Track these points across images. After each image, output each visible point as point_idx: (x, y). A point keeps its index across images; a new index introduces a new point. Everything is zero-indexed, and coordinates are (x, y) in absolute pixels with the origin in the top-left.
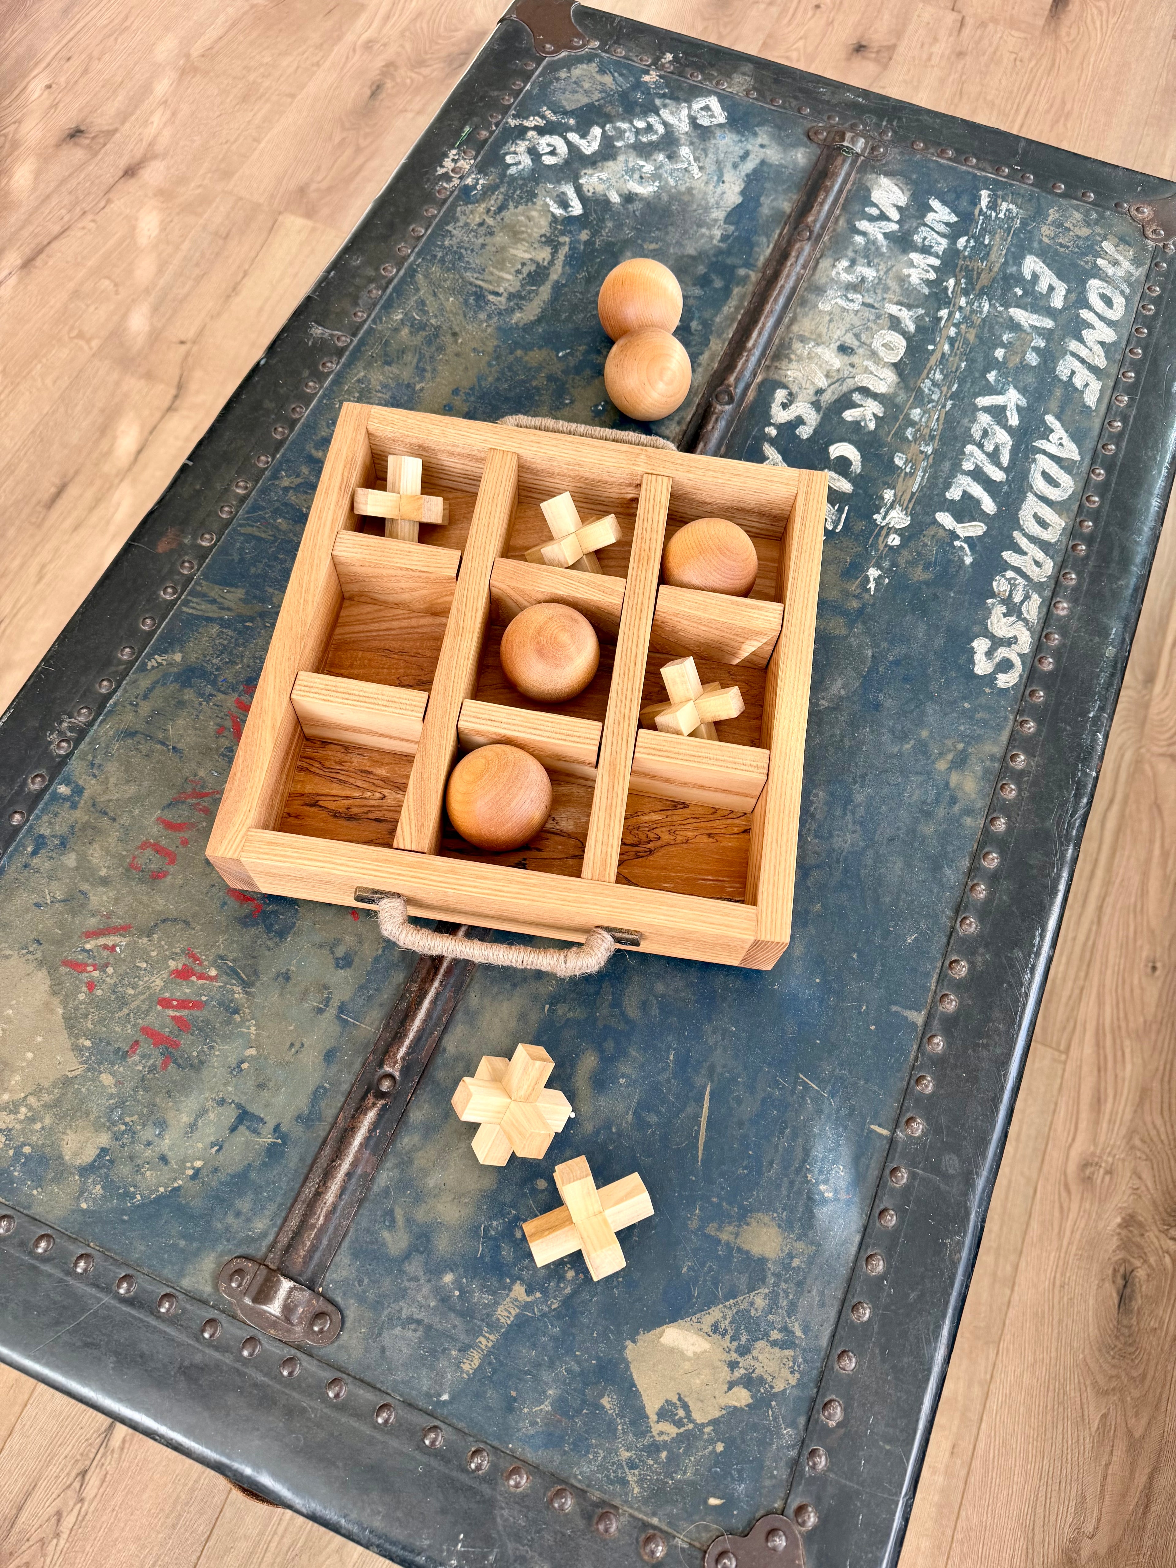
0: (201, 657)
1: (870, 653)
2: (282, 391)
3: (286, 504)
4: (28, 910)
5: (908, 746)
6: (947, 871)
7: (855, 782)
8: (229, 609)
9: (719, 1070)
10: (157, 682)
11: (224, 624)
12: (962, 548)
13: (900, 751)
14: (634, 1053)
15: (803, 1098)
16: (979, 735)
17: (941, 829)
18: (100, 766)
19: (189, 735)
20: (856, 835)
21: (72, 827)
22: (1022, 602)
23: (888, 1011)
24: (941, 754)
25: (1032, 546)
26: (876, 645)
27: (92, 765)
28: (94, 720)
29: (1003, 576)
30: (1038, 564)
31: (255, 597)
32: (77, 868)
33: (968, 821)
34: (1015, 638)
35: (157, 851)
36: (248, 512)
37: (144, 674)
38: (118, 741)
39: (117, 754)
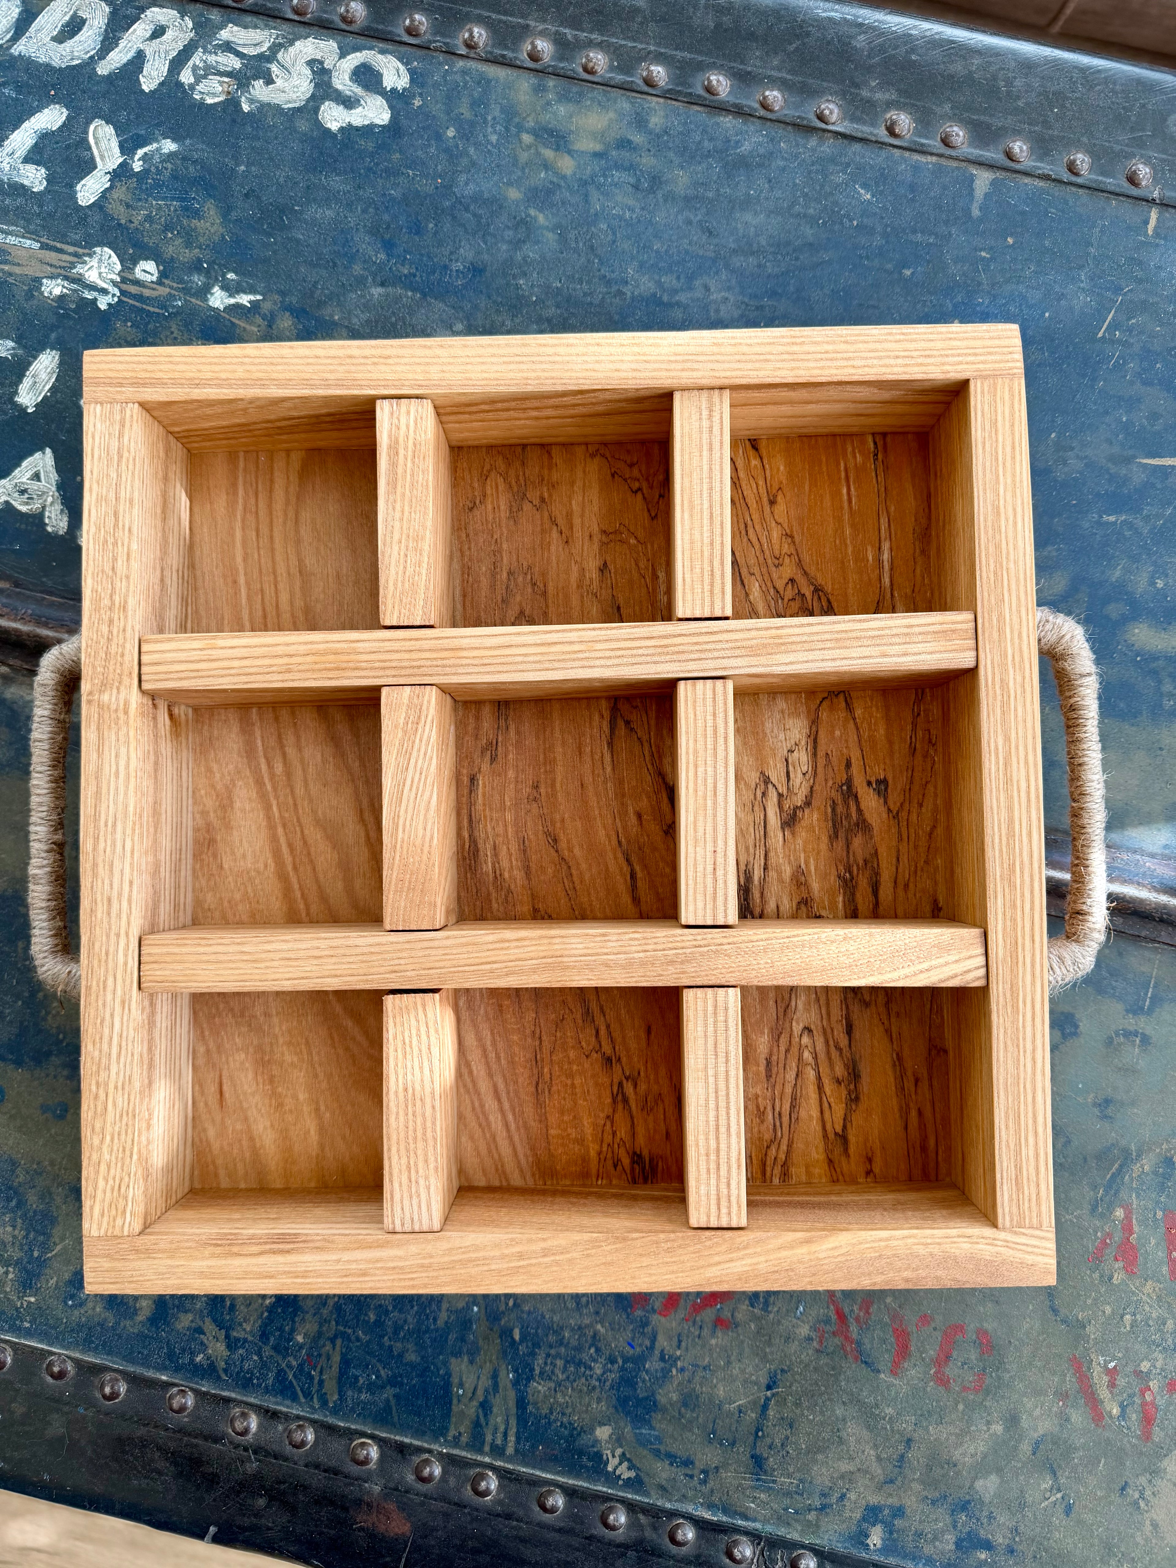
0: (595, 1395)
1: (377, 291)
2: (19, 1409)
3: (264, 1336)
4: (1080, 1522)
5: (541, 218)
6: (746, 147)
7: (620, 293)
9: (1116, 450)
10: (657, 1453)
11: (525, 1375)
12: (145, 158)
13: (553, 230)
14: (1118, 573)
15: (1130, 330)
16: (502, 111)
17: (677, 161)
18: (824, 1495)
19: (743, 1371)
20: (712, 284)
21: (933, 1503)
22: (238, 54)
23: (981, 220)
24: (546, 166)
25: (122, 43)
26: (361, 281)
27: (823, 1508)
28: (747, 1533)
29: (192, 87)
30: (159, 32)
32: (999, 1471)
33: (656, 121)
34: (311, 63)
35: (948, 1357)
36: (294, 1398)
37: (646, 1479)
38: (774, 1482)
39: (798, 1475)
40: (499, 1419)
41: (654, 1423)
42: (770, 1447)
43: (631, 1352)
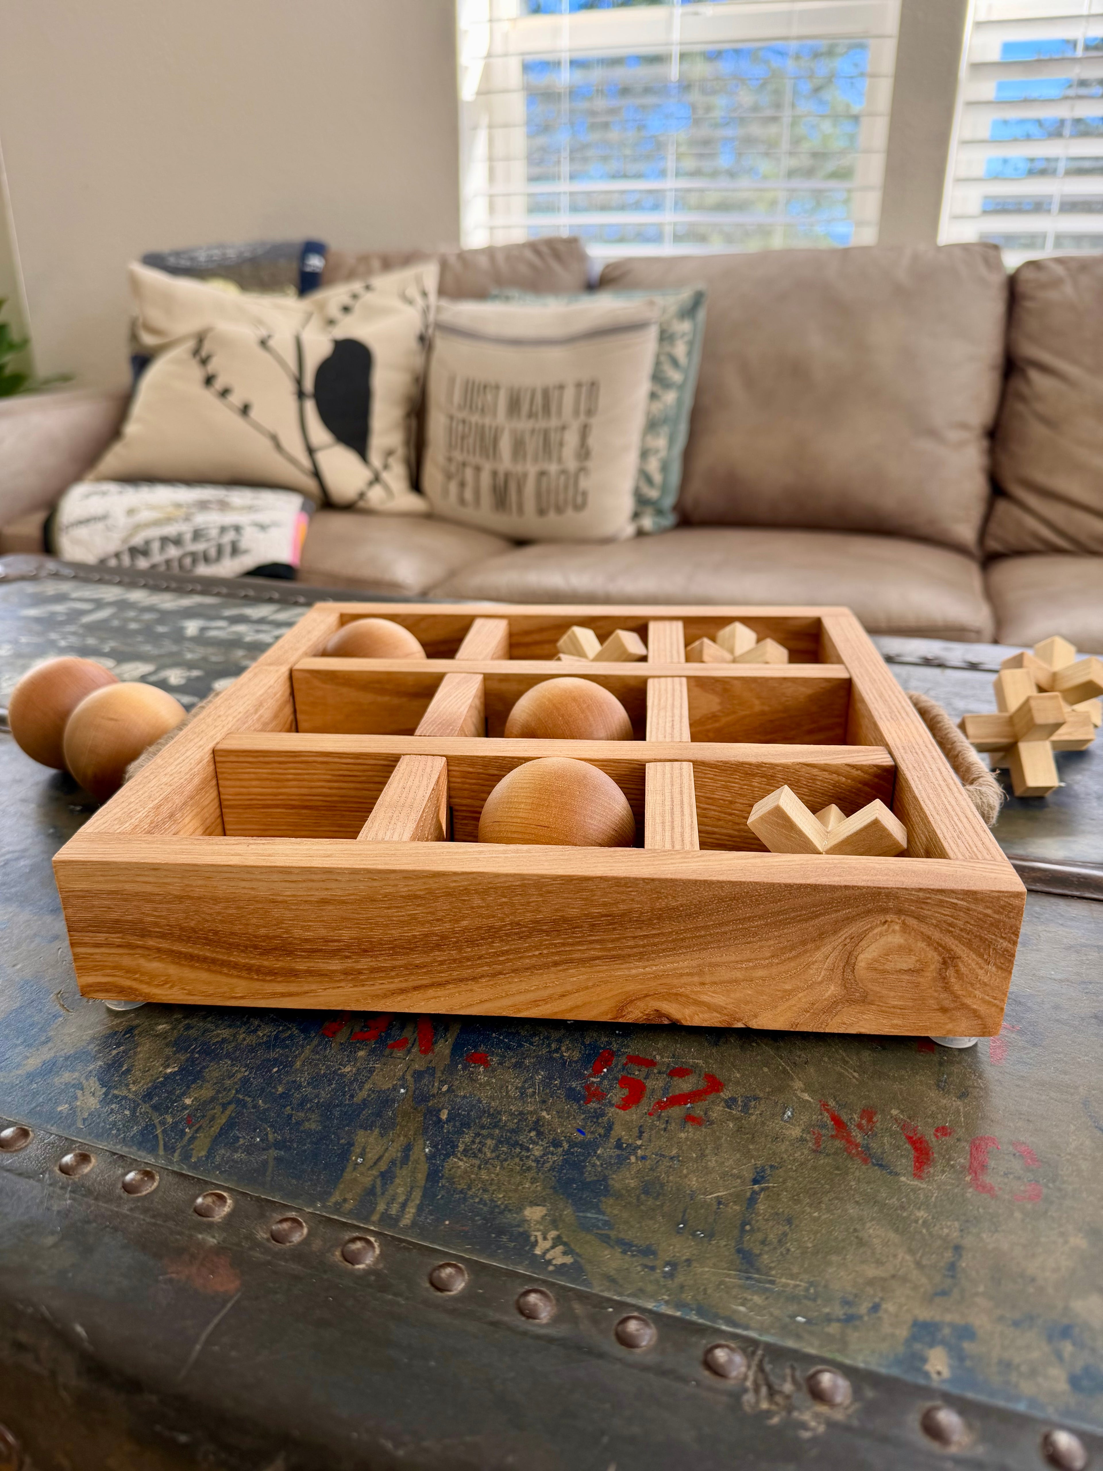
0: (529, 1175)
3: (148, 1096)
8: (408, 1149)
10: (605, 1239)
11: (444, 1150)
18: (846, 1303)
19: (720, 1163)
21: (1016, 1324)
27: (849, 1319)
28: (735, 1336)
31: (379, 1115)
36: (152, 1150)
37: (588, 1267)
38: (772, 1282)
39: (806, 1277)
40: (400, 1190)
41: (603, 1207)
42: (763, 1242)
43: (581, 1137)
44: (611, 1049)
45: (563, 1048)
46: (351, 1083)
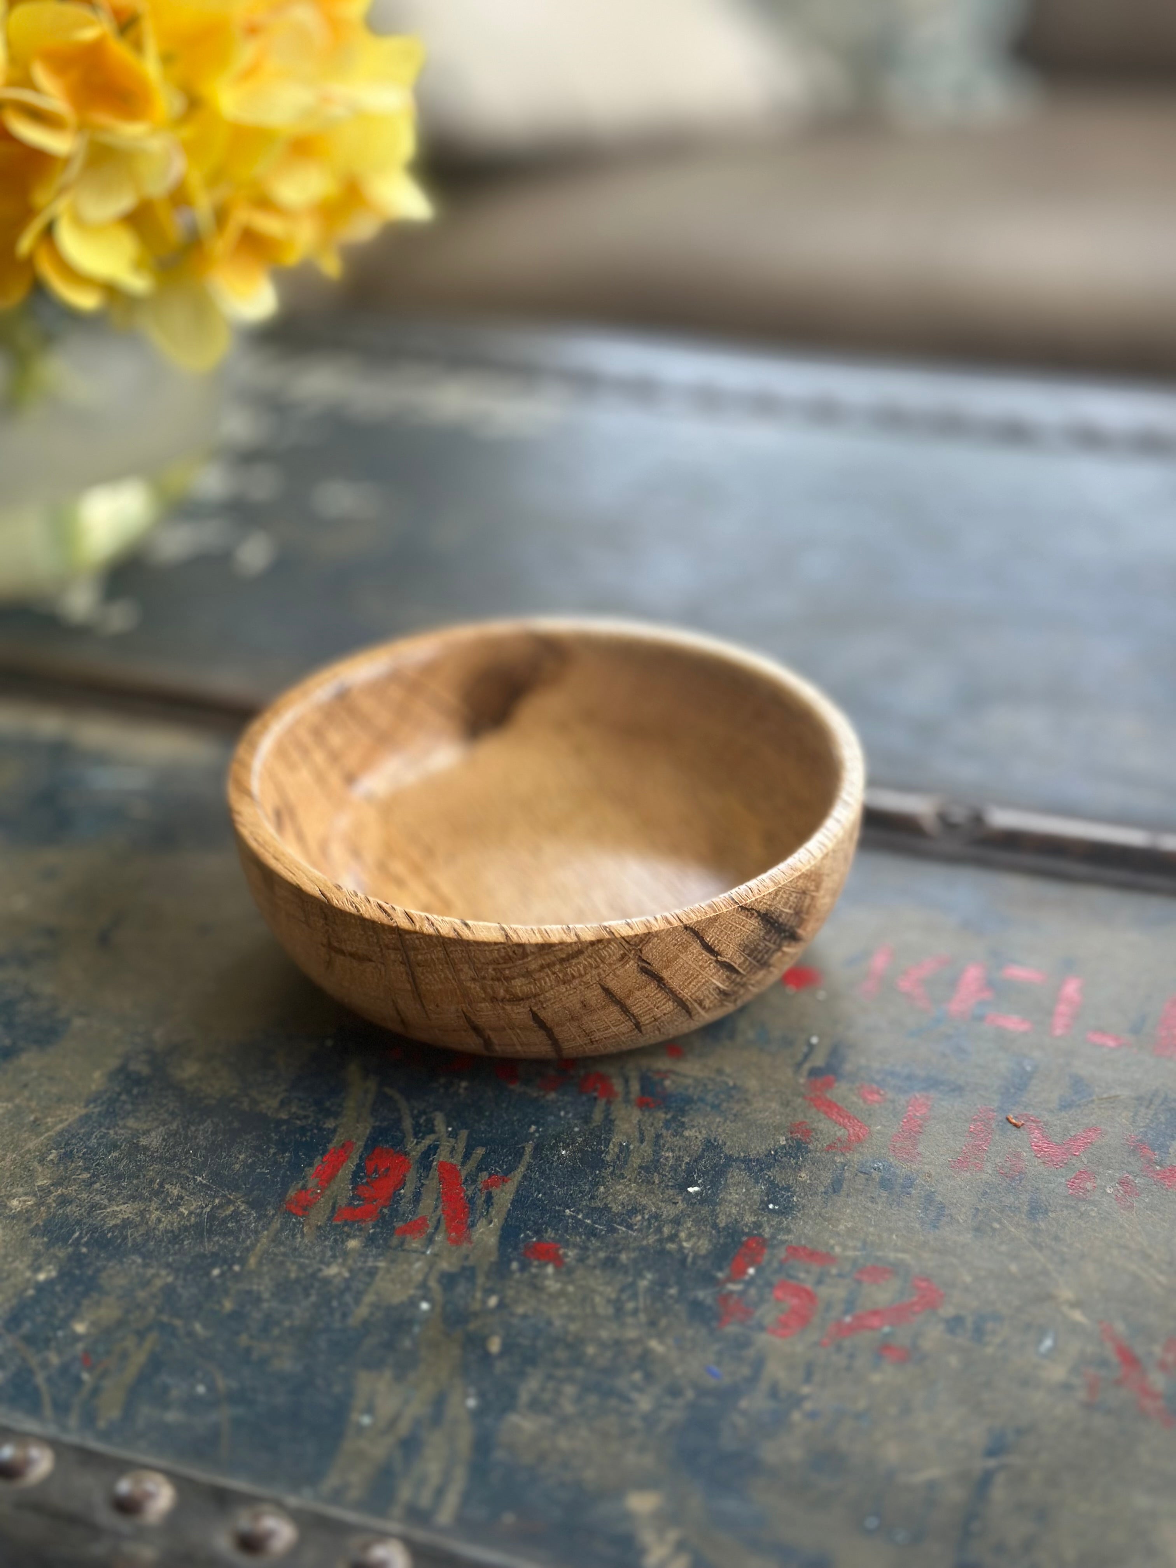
0: (634, 1441)
3: (14, 1321)
8: (439, 1402)
10: (753, 1544)
11: (497, 1404)
31: (389, 1346)
40: (433, 1467)
41: (750, 1492)
42: (998, 1550)
43: (713, 1382)
44: (760, 1235)
45: (683, 1235)
46: (342, 1293)
